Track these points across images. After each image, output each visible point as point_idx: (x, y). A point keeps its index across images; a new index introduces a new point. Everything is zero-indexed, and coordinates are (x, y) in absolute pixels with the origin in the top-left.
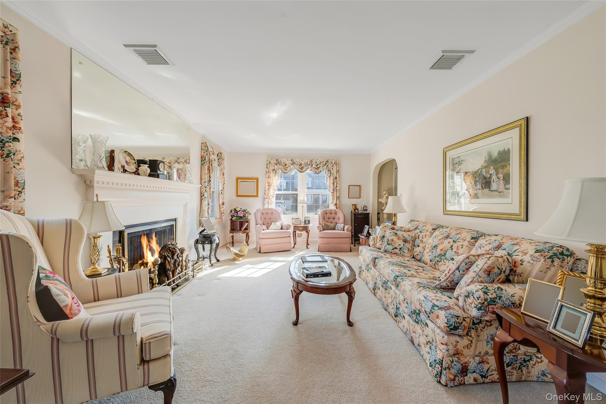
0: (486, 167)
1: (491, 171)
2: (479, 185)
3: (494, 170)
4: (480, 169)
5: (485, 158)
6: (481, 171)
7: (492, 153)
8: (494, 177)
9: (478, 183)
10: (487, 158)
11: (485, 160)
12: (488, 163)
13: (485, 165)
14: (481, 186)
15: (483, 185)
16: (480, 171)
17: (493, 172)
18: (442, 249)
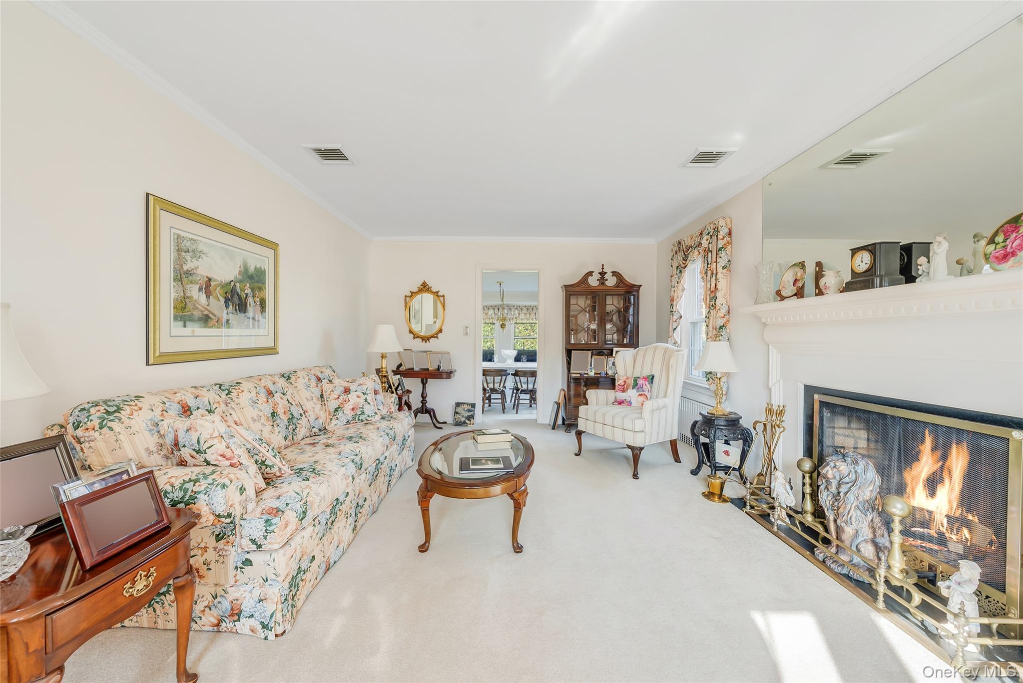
0: (240, 282)
1: (247, 290)
2: (231, 307)
3: (250, 290)
4: (232, 281)
5: (240, 267)
6: (235, 285)
7: (249, 265)
8: (250, 300)
9: (230, 303)
10: (242, 268)
11: (239, 271)
12: (243, 276)
13: (239, 278)
14: (234, 308)
15: (237, 307)
16: (232, 284)
17: (249, 292)
18: (285, 412)
